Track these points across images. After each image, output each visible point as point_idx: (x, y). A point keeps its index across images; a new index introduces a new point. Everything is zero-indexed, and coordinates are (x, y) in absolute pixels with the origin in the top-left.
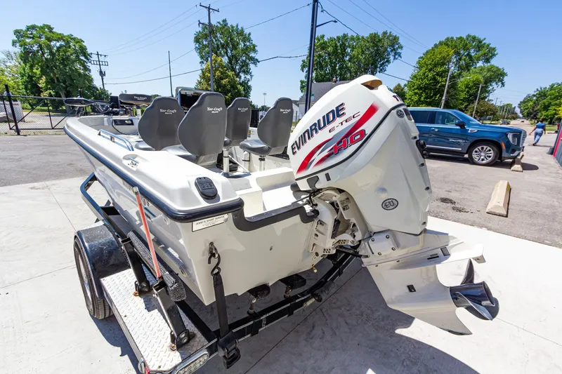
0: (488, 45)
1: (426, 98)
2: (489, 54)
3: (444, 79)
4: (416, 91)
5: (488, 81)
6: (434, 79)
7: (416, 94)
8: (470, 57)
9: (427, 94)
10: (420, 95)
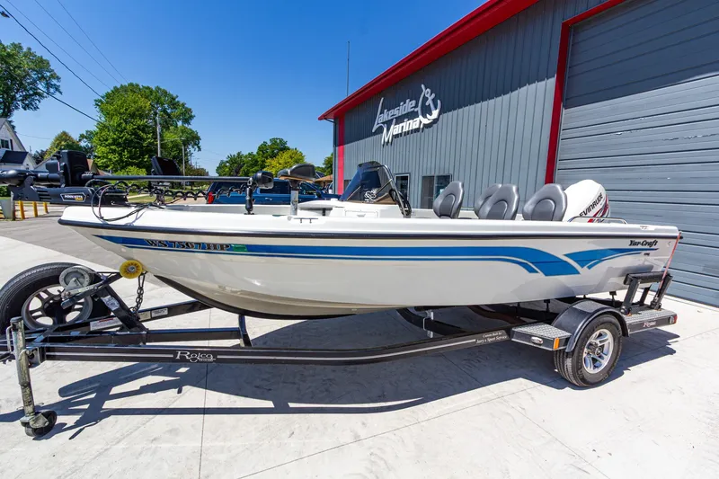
0: (183, 105)
1: (130, 157)
2: (187, 116)
3: (150, 136)
4: (113, 147)
5: (186, 143)
6: (135, 133)
7: (113, 151)
8: (169, 115)
9: (130, 152)
10: (120, 154)
